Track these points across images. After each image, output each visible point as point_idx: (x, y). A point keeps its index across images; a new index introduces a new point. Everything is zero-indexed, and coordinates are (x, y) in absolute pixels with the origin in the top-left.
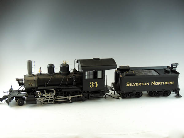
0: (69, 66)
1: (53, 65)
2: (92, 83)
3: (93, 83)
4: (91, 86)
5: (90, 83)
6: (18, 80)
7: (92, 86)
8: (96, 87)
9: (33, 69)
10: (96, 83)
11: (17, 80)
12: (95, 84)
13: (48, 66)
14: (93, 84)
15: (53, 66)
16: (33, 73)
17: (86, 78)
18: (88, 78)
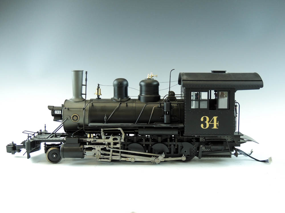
0: (158, 85)
1: (125, 80)
2: (205, 119)
3: (208, 118)
4: (202, 126)
5: (202, 119)
6: (52, 109)
7: (205, 125)
8: (215, 127)
9: (84, 87)
10: (215, 118)
11: (50, 109)
12: (213, 122)
13: (116, 82)
14: (207, 122)
15: (125, 83)
16: (84, 96)
17: (193, 107)
18: (198, 107)
